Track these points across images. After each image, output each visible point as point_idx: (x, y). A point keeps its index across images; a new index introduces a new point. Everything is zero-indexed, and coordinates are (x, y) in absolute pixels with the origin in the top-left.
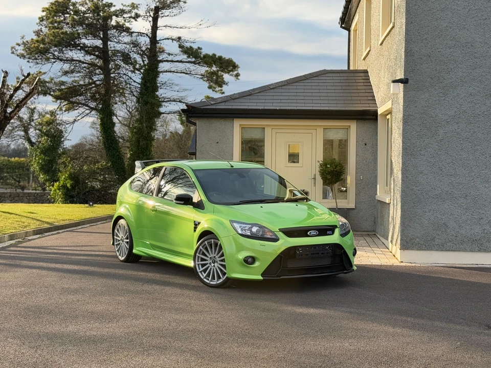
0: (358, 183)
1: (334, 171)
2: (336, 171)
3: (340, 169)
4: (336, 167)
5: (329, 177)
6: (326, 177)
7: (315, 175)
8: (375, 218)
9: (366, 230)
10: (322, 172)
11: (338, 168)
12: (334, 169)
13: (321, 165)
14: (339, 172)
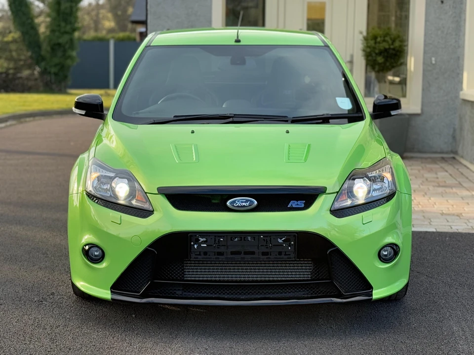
0: (428, 69)
1: (389, 49)
2: (394, 49)
3: (400, 46)
4: (394, 41)
5: (380, 59)
6: (375, 60)
7: (352, 56)
8: (455, 130)
9: (439, 150)
10: (368, 50)
11: (397, 44)
12: (389, 45)
13: (366, 39)
14: (398, 51)
